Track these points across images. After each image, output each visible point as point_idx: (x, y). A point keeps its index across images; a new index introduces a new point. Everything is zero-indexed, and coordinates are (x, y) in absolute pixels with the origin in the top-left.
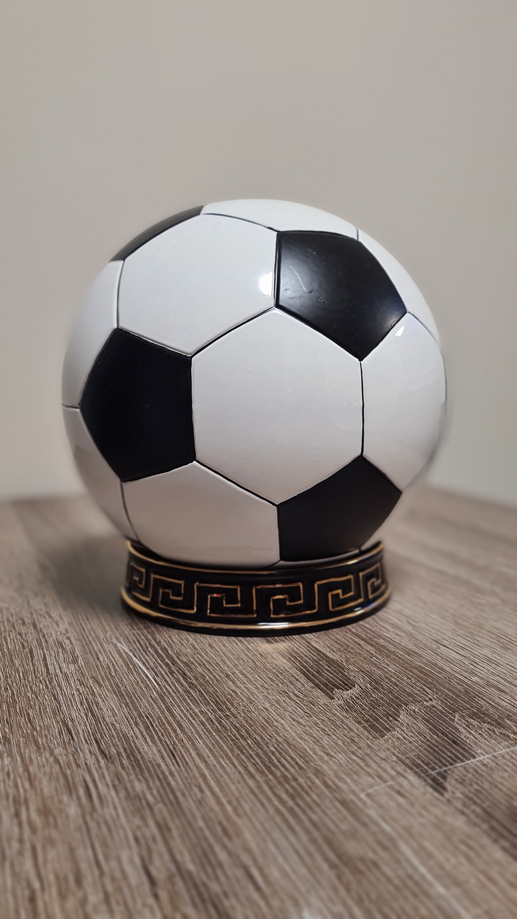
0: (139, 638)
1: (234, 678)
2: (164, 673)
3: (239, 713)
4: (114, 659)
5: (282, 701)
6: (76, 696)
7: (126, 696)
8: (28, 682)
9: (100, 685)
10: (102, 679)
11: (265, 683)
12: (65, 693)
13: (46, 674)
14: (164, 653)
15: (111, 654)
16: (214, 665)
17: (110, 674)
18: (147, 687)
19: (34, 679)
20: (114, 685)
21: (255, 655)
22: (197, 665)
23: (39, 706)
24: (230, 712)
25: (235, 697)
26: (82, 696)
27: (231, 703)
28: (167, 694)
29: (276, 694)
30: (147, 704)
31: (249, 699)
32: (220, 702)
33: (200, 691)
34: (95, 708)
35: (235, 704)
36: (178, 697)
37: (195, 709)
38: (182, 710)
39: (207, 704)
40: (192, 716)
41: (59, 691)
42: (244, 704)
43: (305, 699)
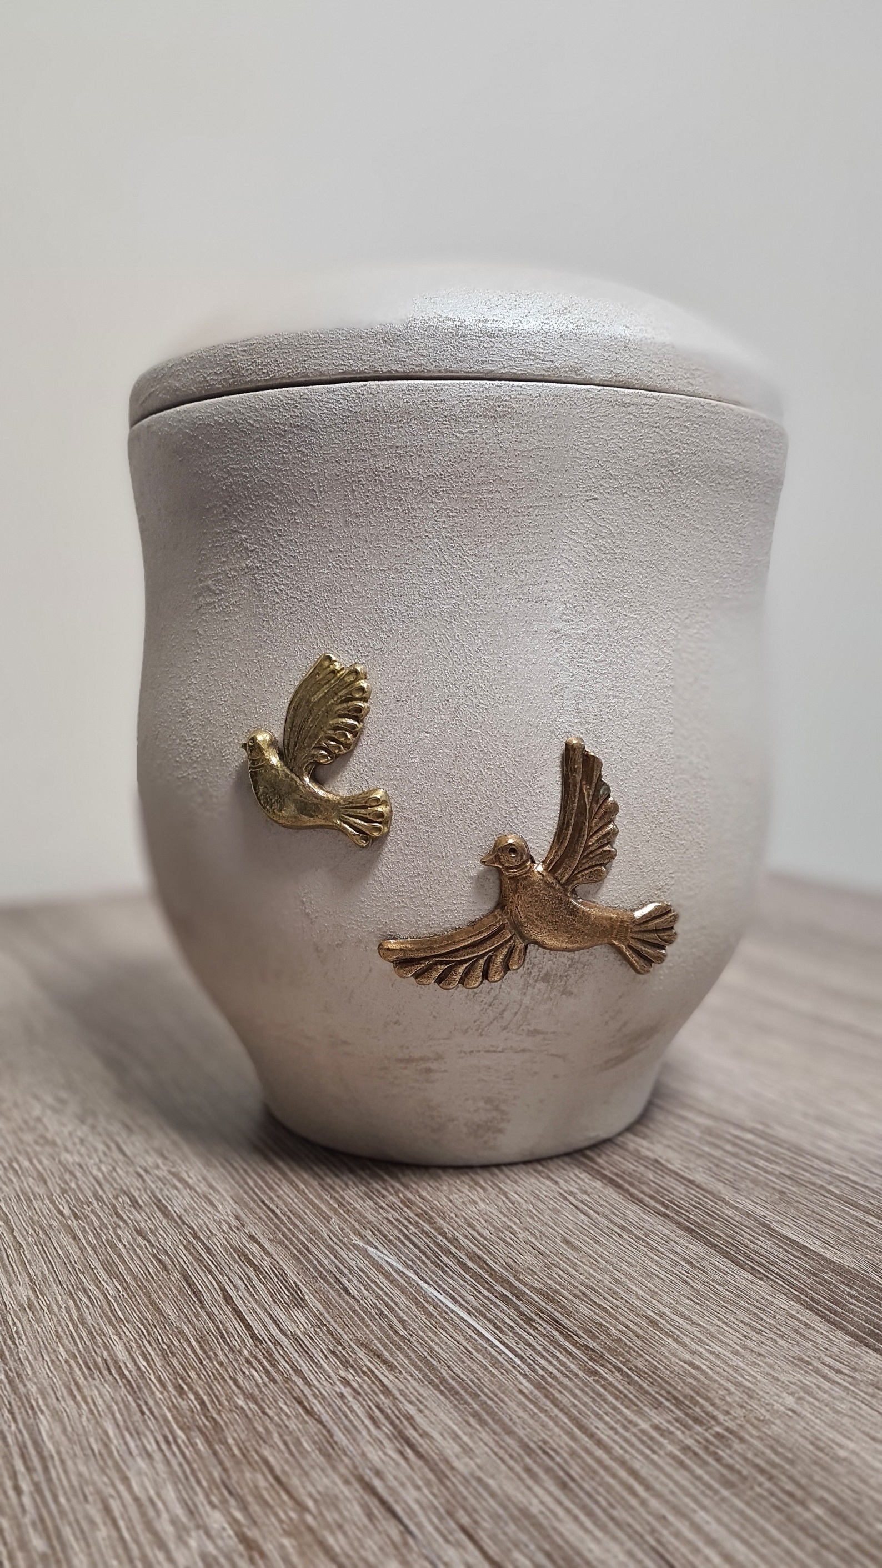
0: (405, 1230)
1: (669, 1327)
2: (512, 1324)
3: (740, 1426)
4: (382, 1290)
5: (814, 1386)
6: (350, 1399)
7: (462, 1392)
8: (221, 1364)
9: (391, 1367)
10: (385, 1346)
11: (745, 1336)
12: (319, 1391)
13: (251, 1341)
14: (481, 1268)
15: (369, 1278)
16: (607, 1296)
17: (396, 1332)
18: (495, 1363)
19: (230, 1356)
20: (419, 1362)
21: (677, 1264)
22: (571, 1297)
23: (281, 1436)
24: (719, 1424)
25: (706, 1382)
26: (364, 1400)
27: (707, 1399)
28: (554, 1383)
29: (787, 1367)
30: (521, 1413)
31: (738, 1385)
32: (681, 1398)
33: (619, 1370)
34: (410, 1432)
35: (717, 1401)
36: (582, 1391)
37: (639, 1421)
38: (612, 1428)
39: (657, 1405)
40: (643, 1442)
41: (307, 1390)
42: (737, 1399)
43: (857, 1375)
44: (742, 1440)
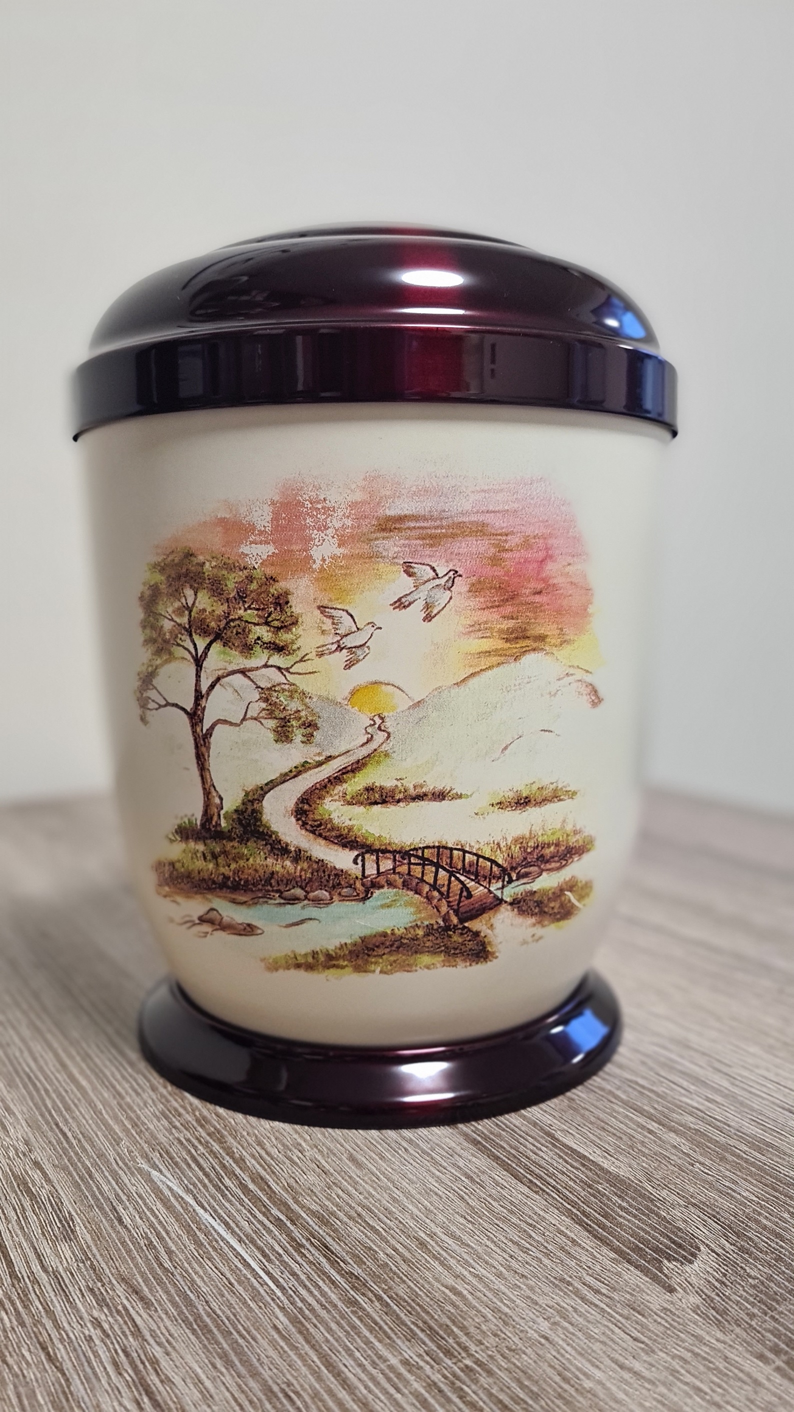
0: (193, 1151)
1: (438, 1248)
2: (281, 1251)
3: (490, 1356)
4: (157, 1217)
5: (570, 1309)
6: (97, 1342)
7: (215, 1330)
9: (147, 1304)
10: (146, 1281)
11: (511, 1256)
12: (67, 1335)
13: (9, 1280)
14: (262, 1190)
15: (145, 1204)
16: (382, 1216)
17: (161, 1265)
18: (256, 1296)
20: (177, 1298)
21: (457, 1179)
22: (345, 1219)
23: (15, 1387)
24: (470, 1355)
25: (465, 1309)
26: (112, 1343)
27: (463, 1328)
28: (311, 1316)
29: (547, 1289)
30: (271, 1352)
31: (496, 1310)
32: (436, 1328)
33: (379, 1298)
34: (153, 1379)
35: (472, 1330)
36: (338, 1323)
37: (390, 1357)
38: (360, 1365)
39: (411, 1337)
40: (389, 1380)
41: (54, 1334)
42: (493, 1327)
43: (615, 1296)
44: (490, 1373)
